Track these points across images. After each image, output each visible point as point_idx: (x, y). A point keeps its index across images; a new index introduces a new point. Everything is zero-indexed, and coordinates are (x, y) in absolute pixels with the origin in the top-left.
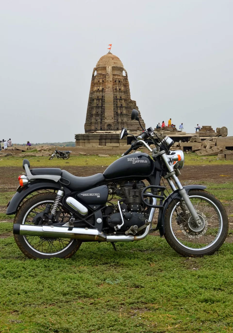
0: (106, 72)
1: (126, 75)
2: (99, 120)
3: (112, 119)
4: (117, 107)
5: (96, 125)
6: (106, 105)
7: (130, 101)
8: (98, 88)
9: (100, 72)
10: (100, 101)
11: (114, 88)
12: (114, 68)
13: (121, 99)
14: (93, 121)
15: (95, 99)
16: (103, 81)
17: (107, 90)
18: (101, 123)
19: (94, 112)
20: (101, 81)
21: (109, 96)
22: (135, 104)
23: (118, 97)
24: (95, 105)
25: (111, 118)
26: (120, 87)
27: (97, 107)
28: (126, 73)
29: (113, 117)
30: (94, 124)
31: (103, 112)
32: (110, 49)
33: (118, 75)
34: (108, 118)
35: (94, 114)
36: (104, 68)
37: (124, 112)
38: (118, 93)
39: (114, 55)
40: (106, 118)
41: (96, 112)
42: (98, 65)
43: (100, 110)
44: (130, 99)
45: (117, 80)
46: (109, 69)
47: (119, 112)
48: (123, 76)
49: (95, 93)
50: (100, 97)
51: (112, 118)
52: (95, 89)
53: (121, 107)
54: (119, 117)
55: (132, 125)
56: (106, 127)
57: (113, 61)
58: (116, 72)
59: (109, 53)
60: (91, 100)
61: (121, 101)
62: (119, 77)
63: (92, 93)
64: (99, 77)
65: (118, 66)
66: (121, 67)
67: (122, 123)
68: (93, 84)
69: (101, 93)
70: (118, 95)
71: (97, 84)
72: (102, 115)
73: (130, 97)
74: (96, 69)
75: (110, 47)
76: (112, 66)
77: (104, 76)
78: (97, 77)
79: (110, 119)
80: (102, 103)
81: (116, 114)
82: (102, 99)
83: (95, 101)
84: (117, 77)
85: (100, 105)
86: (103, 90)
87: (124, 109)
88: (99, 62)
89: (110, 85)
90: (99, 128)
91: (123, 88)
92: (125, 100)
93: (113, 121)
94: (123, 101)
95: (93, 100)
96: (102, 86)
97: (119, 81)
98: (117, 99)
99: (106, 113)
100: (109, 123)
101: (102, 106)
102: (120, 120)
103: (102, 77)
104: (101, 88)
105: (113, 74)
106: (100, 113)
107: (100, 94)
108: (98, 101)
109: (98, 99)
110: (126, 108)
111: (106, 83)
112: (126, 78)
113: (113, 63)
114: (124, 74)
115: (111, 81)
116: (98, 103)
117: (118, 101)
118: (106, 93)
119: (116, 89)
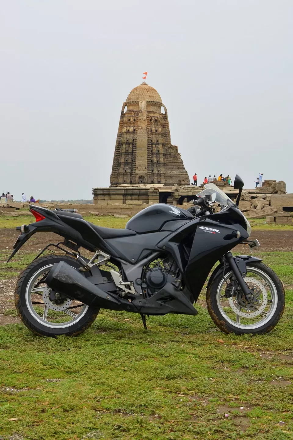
0: (139, 108)
1: (166, 112)
2: (129, 171)
3: (145, 169)
4: (152, 154)
5: (125, 177)
6: (138, 152)
7: (169, 146)
8: (129, 129)
9: (131, 108)
10: (131, 146)
11: (148, 129)
12: (149, 103)
13: (157, 143)
14: (121, 171)
15: (124, 142)
16: (135, 120)
17: (139, 131)
18: (131, 174)
19: (122, 160)
20: (132, 120)
21: (142, 139)
22: (177, 150)
23: (154, 141)
24: (124, 151)
25: (144, 168)
26: (156, 128)
27: (127, 153)
28: (165, 109)
30: (123, 176)
31: (134, 160)
32: (145, 78)
33: (154, 113)
34: (140, 167)
35: (123, 162)
36: (137, 103)
37: (162, 160)
38: (154, 136)
39: (149, 87)
40: (137, 168)
41: (125, 160)
42: (129, 99)
43: (129, 158)
44: (170, 144)
45: (153, 118)
46: (143, 105)
47: (155, 160)
48: (160, 114)
49: (125, 135)
50: (131, 141)
51: (146, 168)
52: (125, 130)
53: (158, 153)
54: (155, 166)
55: (171, 178)
56: (137, 180)
57: (148, 94)
58: (152, 109)
59: (144, 84)
60: (119, 145)
61: (157, 146)
62: (155, 115)
63: (120, 135)
64: (130, 115)
65: (155, 100)
66: (159, 101)
67: (159, 175)
68: (122, 124)
69: (132, 135)
70: (154, 138)
71: (127, 123)
72: (132, 164)
73: (170, 141)
74: (125, 105)
75: (144, 76)
76: (147, 100)
77: (137, 113)
78: (126, 115)
79: (143, 169)
80: (133, 148)
81: (151, 163)
82: (133, 144)
83: (124, 146)
84: (152, 115)
85: (130, 151)
86: (134, 132)
87: (161, 156)
88: (130, 95)
89: (143, 125)
90: (129, 181)
91: (160, 129)
92: (163, 145)
93: (146, 172)
94: (160, 146)
95: (122, 144)
96: (133, 127)
97: (156, 120)
98: (152, 144)
99: (138, 162)
100: (142, 175)
101: (133, 153)
102: (155, 171)
103: (133, 114)
104: (131, 129)
105: (148, 110)
106: (129, 161)
107: (130, 137)
108: (127, 146)
109: (128, 143)
110: (165, 155)
111: (139, 123)
112: (165, 116)
113: (148, 97)
114: (163, 112)
115: (144, 120)
116: (127, 149)
117: (154, 146)
118: (138, 136)
119: (151, 131)
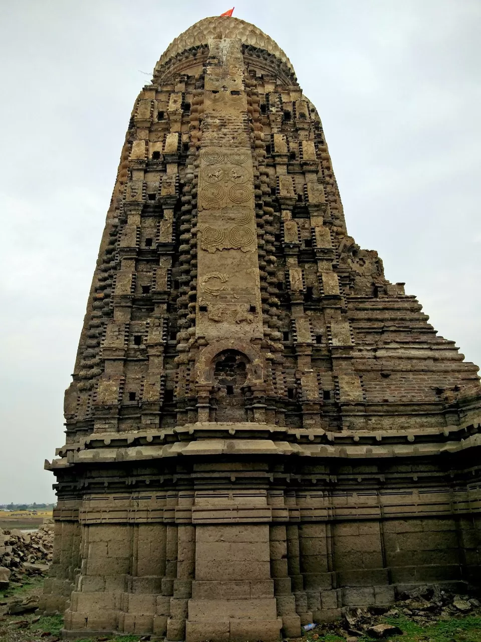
2: (156, 336)
3: (250, 316)
5: (134, 374)
8: (158, 147)
10: (168, 213)
11: (254, 137)
12: (251, 56)
13: (301, 209)
14: (114, 344)
16: (187, 107)
18: (169, 352)
19: (123, 286)
20: (173, 106)
21: (226, 168)
23: (287, 193)
24: (130, 242)
25: (242, 309)
26: (292, 145)
27: (148, 255)
29: (259, 305)
30: (122, 368)
31: (182, 278)
34: (222, 305)
36: (196, 56)
38: (283, 170)
40: (204, 309)
41: (134, 288)
43: (160, 272)
45: (274, 100)
47: (297, 278)
49: (137, 175)
50: (167, 191)
51: (253, 309)
52: (138, 150)
53: (308, 254)
54: (298, 312)
55: (386, 376)
56: (202, 376)
61: (301, 219)
62: (283, 96)
64: (164, 97)
69: (172, 168)
70: (287, 179)
72: (173, 298)
76: (242, 40)
78: (148, 96)
79: (235, 312)
80: (176, 225)
81: (278, 291)
82: (180, 208)
83: (133, 220)
84: (270, 89)
85: (166, 237)
87: (325, 265)
89: (228, 112)
90: (155, 394)
91: (309, 148)
93: (257, 328)
96: (179, 133)
99: (205, 277)
100: (230, 344)
101: (177, 244)
102: (304, 335)
103: (179, 88)
106: (160, 286)
108: (149, 222)
109: (152, 210)
115: (235, 92)
116: (148, 233)
